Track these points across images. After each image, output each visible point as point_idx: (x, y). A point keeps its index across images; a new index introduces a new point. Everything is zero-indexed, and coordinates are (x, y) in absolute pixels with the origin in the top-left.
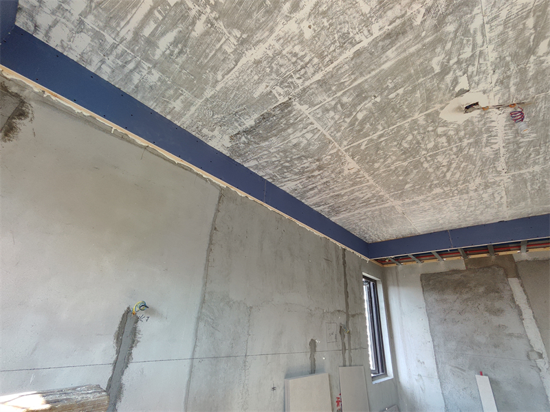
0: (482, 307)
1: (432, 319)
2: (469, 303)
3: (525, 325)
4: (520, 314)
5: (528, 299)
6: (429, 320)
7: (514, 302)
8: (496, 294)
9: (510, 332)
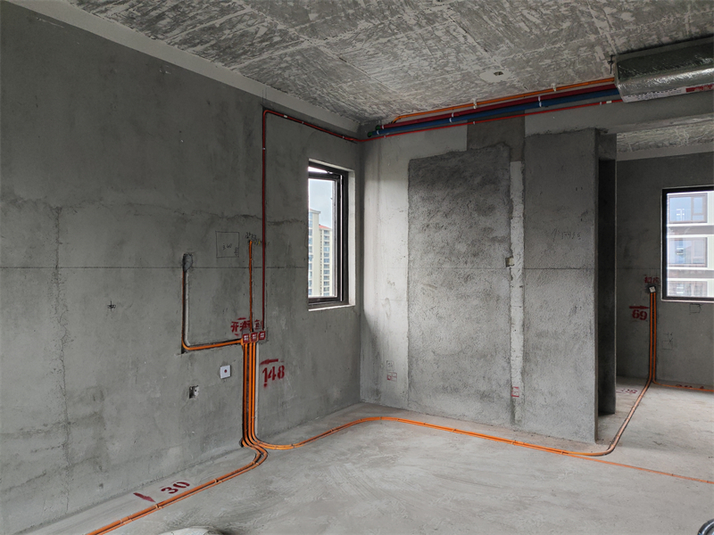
0: (472, 206)
1: (413, 226)
2: (459, 201)
3: (512, 225)
4: (510, 211)
5: (524, 191)
6: (409, 228)
7: (509, 196)
8: (493, 186)
9: (494, 235)
